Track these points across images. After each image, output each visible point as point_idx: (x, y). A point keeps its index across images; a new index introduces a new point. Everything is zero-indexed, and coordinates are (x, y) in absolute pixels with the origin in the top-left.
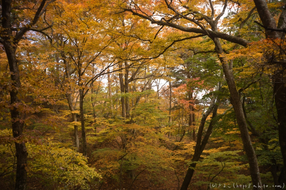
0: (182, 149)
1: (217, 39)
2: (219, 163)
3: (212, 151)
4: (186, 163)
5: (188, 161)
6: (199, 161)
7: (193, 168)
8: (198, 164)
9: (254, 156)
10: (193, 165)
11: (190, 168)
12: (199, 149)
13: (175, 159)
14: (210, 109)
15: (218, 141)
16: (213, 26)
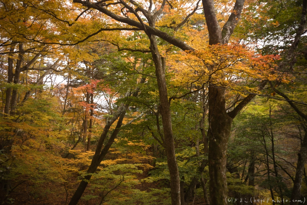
0: (75, 158)
1: (154, 37)
2: (114, 176)
3: (108, 162)
4: (79, 175)
5: (82, 172)
6: (94, 173)
7: (87, 181)
8: (94, 176)
9: (177, 173)
10: (88, 177)
11: (84, 180)
12: (97, 160)
13: (68, 169)
14: (116, 117)
15: (115, 152)
16: (151, 21)
